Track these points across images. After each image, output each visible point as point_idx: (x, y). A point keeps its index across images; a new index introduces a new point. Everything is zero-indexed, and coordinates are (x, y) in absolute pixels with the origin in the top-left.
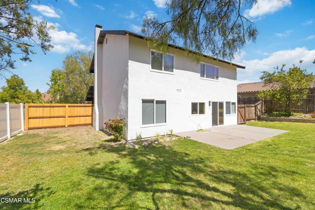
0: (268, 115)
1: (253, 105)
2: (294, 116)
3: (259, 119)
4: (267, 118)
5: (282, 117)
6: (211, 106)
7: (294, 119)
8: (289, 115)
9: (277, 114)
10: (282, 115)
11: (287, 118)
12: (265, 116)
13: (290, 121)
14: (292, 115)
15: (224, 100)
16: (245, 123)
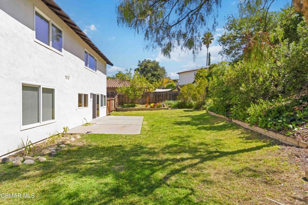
0: (121, 106)
1: (114, 99)
2: (137, 107)
3: (117, 110)
4: (122, 109)
5: (131, 108)
6: (92, 99)
7: (137, 109)
8: (134, 106)
9: (127, 105)
10: (130, 106)
11: (133, 108)
12: (119, 108)
13: (136, 110)
14: (136, 106)
15: (100, 93)
16: (110, 114)
